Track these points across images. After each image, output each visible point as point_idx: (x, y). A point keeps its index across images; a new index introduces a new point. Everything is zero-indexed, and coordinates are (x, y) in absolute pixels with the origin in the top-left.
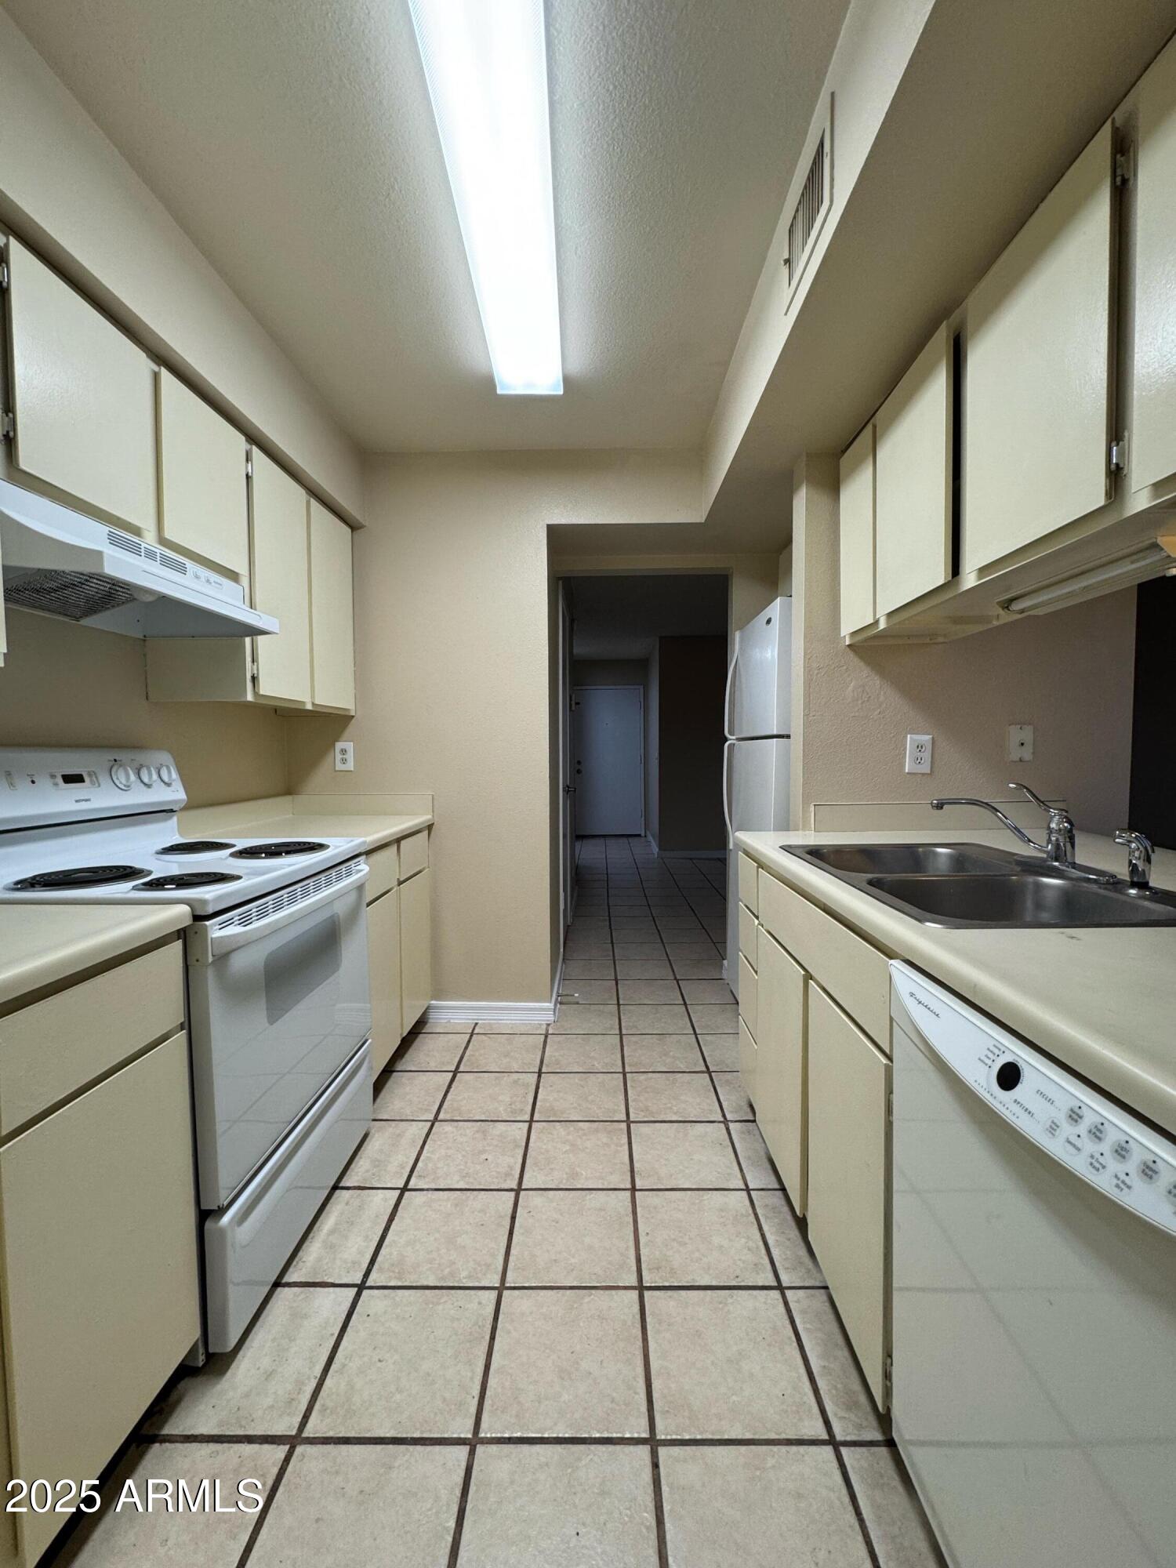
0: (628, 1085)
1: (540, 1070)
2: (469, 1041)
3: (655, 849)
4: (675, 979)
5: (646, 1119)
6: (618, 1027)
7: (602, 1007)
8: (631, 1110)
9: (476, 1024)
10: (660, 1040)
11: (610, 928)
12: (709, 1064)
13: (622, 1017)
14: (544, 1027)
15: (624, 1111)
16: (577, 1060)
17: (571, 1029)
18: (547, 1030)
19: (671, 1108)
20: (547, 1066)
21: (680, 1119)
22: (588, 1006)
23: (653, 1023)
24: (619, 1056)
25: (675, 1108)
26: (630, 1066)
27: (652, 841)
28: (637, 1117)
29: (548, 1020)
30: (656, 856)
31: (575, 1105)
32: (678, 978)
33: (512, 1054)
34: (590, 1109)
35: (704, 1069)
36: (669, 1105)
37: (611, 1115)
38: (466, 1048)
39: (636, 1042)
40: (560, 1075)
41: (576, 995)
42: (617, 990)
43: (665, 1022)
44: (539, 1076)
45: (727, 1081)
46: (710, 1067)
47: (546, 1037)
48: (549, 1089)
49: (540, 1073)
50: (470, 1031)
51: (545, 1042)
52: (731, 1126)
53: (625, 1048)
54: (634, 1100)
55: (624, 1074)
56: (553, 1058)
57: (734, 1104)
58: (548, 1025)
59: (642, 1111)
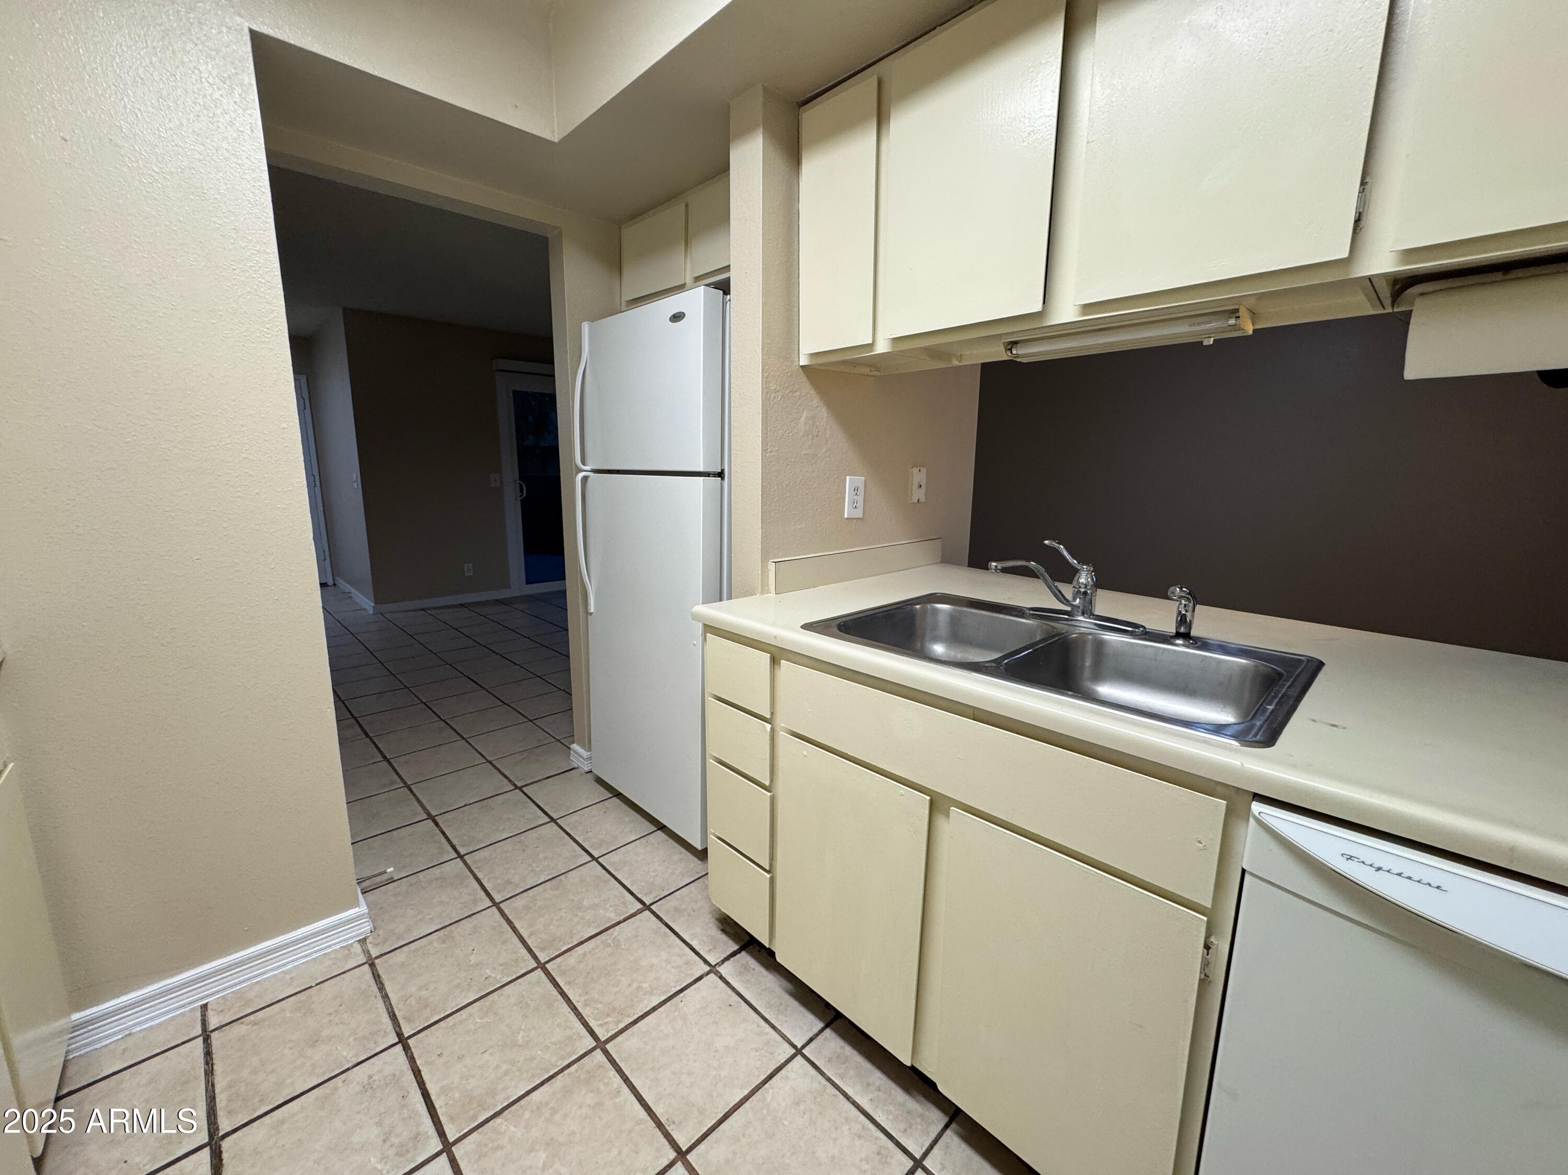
0: (562, 984)
1: (399, 1034)
2: (208, 1054)
3: (367, 604)
4: (516, 787)
5: (621, 1026)
6: (483, 894)
7: (436, 871)
8: (593, 1024)
9: (204, 1007)
10: (557, 888)
11: (367, 735)
12: (639, 896)
13: (480, 875)
14: (358, 948)
15: (583, 1031)
16: (455, 982)
17: (409, 930)
18: (367, 952)
19: (639, 988)
20: (408, 1019)
21: (663, 998)
22: (413, 879)
23: (530, 865)
24: (516, 940)
25: (645, 985)
26: (543, 949)
27: (352, 590)
28: (608, 1032)
29: (360, 934)
30: (371, 612)
31: (504, 1067)
32: (519, 784)
33: (325, 1033)
34: (533, 1059)
35: (639, 906)
36: (635, 985)
37: (569, 1049)
38: (209, 1072)
39: (527, 908)
40: (442, 1024)
41: (390, 870)
42: (443, 833)
43: (545, 858)
44: (407, 1048)
45: (676, 909)
46: (644, 899)
47: (372, 965)
48: (442, 1060)
49: (403, 1040)
50: (198, 1030)
51: (377, 977)
52: (723, 970)
53: (518, 925)
54: (586, 1005)
55: (542, 966)
56: (413, 1001)
57: (705, 938)
58: (363, 941)
59: (608, 1015)
